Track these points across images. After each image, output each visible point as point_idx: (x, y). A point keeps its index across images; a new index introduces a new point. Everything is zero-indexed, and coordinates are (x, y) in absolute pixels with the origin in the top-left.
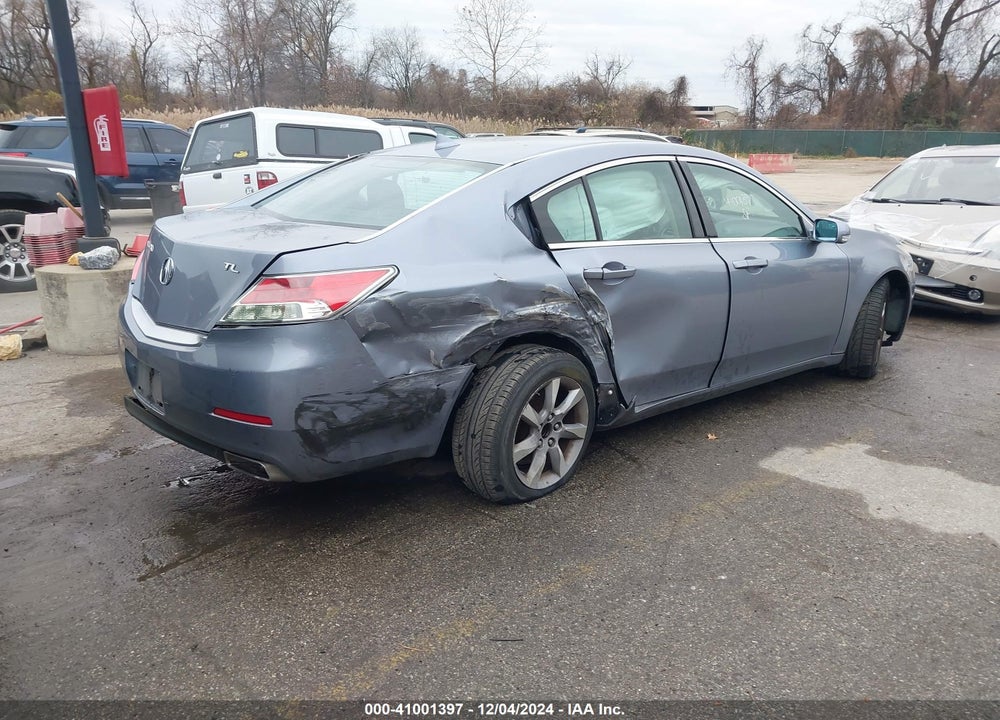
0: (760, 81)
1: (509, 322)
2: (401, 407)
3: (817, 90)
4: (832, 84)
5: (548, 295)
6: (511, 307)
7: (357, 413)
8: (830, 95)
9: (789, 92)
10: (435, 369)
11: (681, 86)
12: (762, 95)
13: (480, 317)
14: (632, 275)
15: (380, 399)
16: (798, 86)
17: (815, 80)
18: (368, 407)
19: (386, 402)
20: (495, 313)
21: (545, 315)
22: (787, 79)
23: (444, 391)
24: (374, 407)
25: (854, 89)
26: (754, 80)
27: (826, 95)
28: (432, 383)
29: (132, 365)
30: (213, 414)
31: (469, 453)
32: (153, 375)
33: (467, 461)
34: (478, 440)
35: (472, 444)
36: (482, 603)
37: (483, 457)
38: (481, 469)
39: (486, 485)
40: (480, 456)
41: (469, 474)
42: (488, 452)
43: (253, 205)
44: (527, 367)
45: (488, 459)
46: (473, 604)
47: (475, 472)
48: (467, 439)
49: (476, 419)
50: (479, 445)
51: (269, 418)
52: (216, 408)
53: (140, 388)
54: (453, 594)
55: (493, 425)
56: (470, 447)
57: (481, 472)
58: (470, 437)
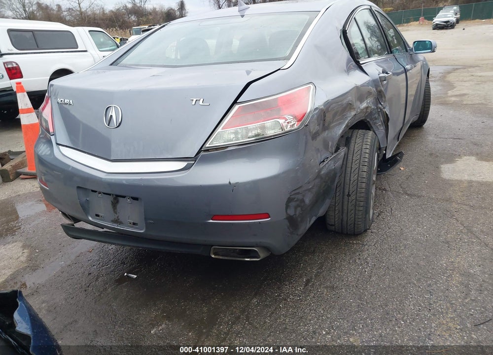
2: (323, 186)
5: (369, 94)
6: (358, 104)
7: (311, 196)
10: (331, 155)
11: (182, 5)
13: (349, 114)
18: (315, 190)
19: (320, 184)
20: (354, 109)
23: (336, 169)
28: (333, 165)
29: (85, 199)
30: (211, 221)
31: (345, 208)
32: (118, 202)
33: (343, 213)
34: (353, 197)
35: (348, 201)
36: (434, 302)
37: (357, 208)
38: (355, 216)
39: (356, 226)
40: (355, 207)
41: (342, 220)
42: (362, 204)
43: (111, 65)
44: (369, 143)
45: (361, 209)
46: (431, 304)
47: (349, 219)
48: (343, 198)
49: (348, 184)
50: (354, 201)
51: (268, 214)
52: (215, 215)
53: (97, 215)
54: (410, 302)
55: (364, 185)
56: (346, 203)
57: (355, 218)
58: (346, 197)
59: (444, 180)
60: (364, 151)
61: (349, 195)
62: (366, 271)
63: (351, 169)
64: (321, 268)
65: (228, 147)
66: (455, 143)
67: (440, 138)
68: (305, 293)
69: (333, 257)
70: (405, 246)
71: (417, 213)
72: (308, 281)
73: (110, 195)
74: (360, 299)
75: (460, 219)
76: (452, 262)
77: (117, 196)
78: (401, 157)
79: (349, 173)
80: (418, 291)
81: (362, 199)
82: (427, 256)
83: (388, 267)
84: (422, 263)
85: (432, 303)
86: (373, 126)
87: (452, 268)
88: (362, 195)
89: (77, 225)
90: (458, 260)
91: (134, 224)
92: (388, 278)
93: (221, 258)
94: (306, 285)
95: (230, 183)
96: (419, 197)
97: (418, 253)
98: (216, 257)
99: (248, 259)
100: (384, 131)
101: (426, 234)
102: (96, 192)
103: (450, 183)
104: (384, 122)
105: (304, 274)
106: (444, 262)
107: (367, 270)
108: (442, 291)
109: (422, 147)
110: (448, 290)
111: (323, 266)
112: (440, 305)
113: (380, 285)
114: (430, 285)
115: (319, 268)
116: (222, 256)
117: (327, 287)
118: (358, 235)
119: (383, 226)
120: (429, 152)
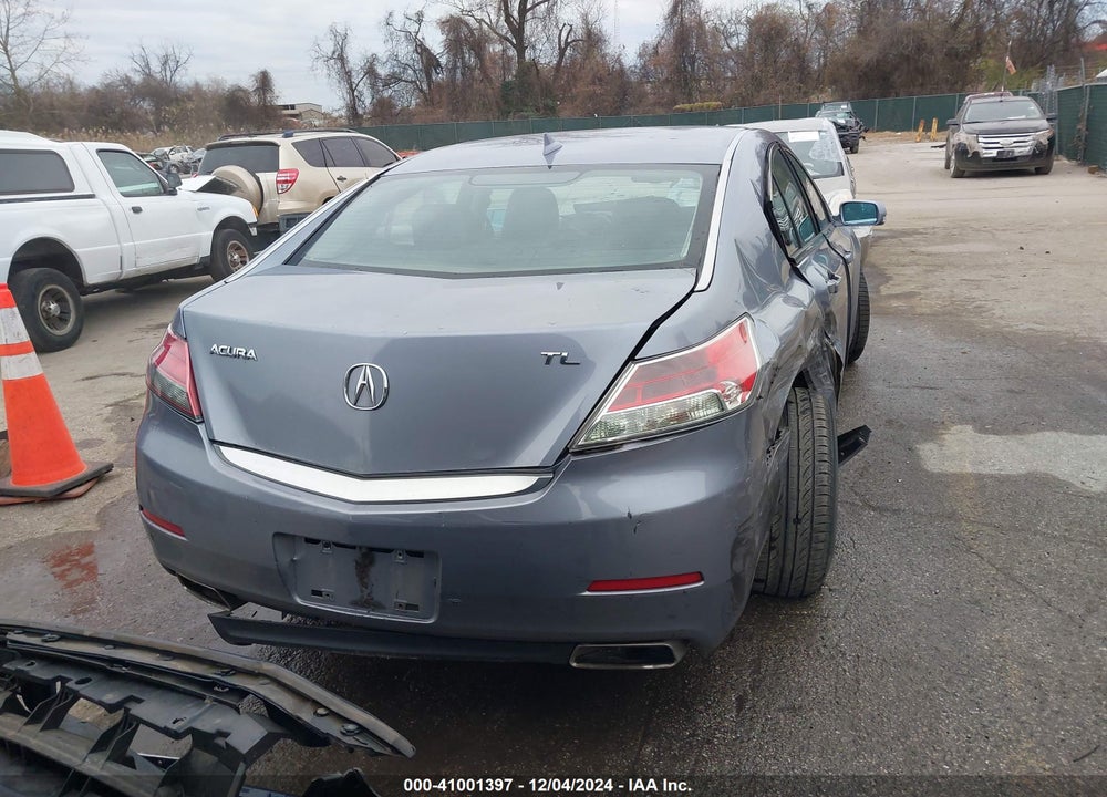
0: (354, 74)
3: (415, 82)
4: (429, 76)
8: (429, 85)
9: (386, 85)
11: (264, 81)
12: (360, 88)
16: (394, 78)
17: (410, 72)
22: (383, 71)
25: (452, 79)
26: (346, 73)
27: (425, 87)
29: (288, 560)
30: (587, 593)
31: (790, 545)
32: (372, 562)
33: (784, 556)
34: (805, 524)
35: (796, 533)
36: (990, 721)
37: (813, 545)
38: (808, 560)
39: (808, 579)
40: (810, 544)
41: (782, 572)
42: (822, 536)
43: (286, 263)
44: (824, 417)
45: (821, 546)
46: (984, 726)
47: (796, 567)
48: (786, 527)
49: (796, 498)
50: (808, 531)
51: (700, 573)
52: (595, 582)
53: (315, 593)
54: (947, 725)
55: (825, 499)
56: (791, 537)
57: (808, 565)
58: (791, 524)
59: (930, 475)
60: (817, 432)
61: (797, 521)
62: (845, 671)
63: (799, 470)
64: (757, 671)
65: (622, 445)
66: (926, 396)
67: (895, 387)
68: (742, 725)
69: (773, 647)
70: (902, 613)
71: (904, 547)
72: (741, 701)
73: (354, 547)
74: (853, 727)
75: (985, 555)
76: (998, 641)
77: (372, 549)
78: (866, 438)
79: (796, 476)
80: (954, 703)
81: (823, 527)
82: (948, 632)
83: (884, 660)
84: (944, 647)
85: (986, 723)
86: (813, 379)
87: (1001, 653)
88: (824, 519)
89: (239, 613)
90: (1007, 635)
91: (408, 606)
92: (893, 682)
93: (592, 666)
94: (740, 707)
95: (629, 515)
96: (896, 512)
97: (932, 626)
98: (582, 666)
99: (651, 667)
100: (832, 388)
101: (932, 587)
102: (316, 542)
103: (946, 482)
104: (833, 371)
105: (728, 686)
106: (983, 641)
107: (846, 668)
108: (998, 700)
109: (867, 406)
110: (1006, 696)
111: (759, 667)
112: (1002, 727)
113: (880, 697)
114: (971, 690)
115: (753, 672)
116: (593, 662)
117: (781, 710)
118: (806, 597)
119: (848, 575)
120: (885, 418)
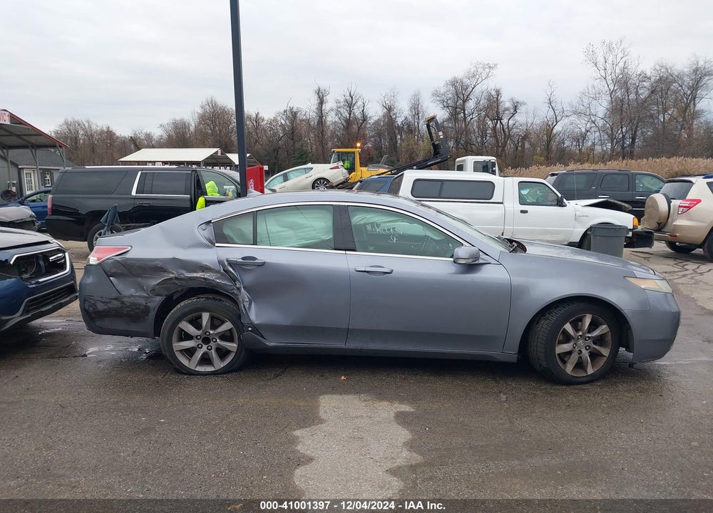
1: (182, 279)
2: (128, 309)
5: (205, 268)
6: (183, 272)
7: (106, 307)
10: (147, 295)
13: (166, 274)
14: (263, 264)
15: (116, 304)
18: (110, 305)
19: (120, 305)
20: (173, 273)
21: (205, 279)
23: (149, 307)
24: (114, 306)
28: (143, 301)
